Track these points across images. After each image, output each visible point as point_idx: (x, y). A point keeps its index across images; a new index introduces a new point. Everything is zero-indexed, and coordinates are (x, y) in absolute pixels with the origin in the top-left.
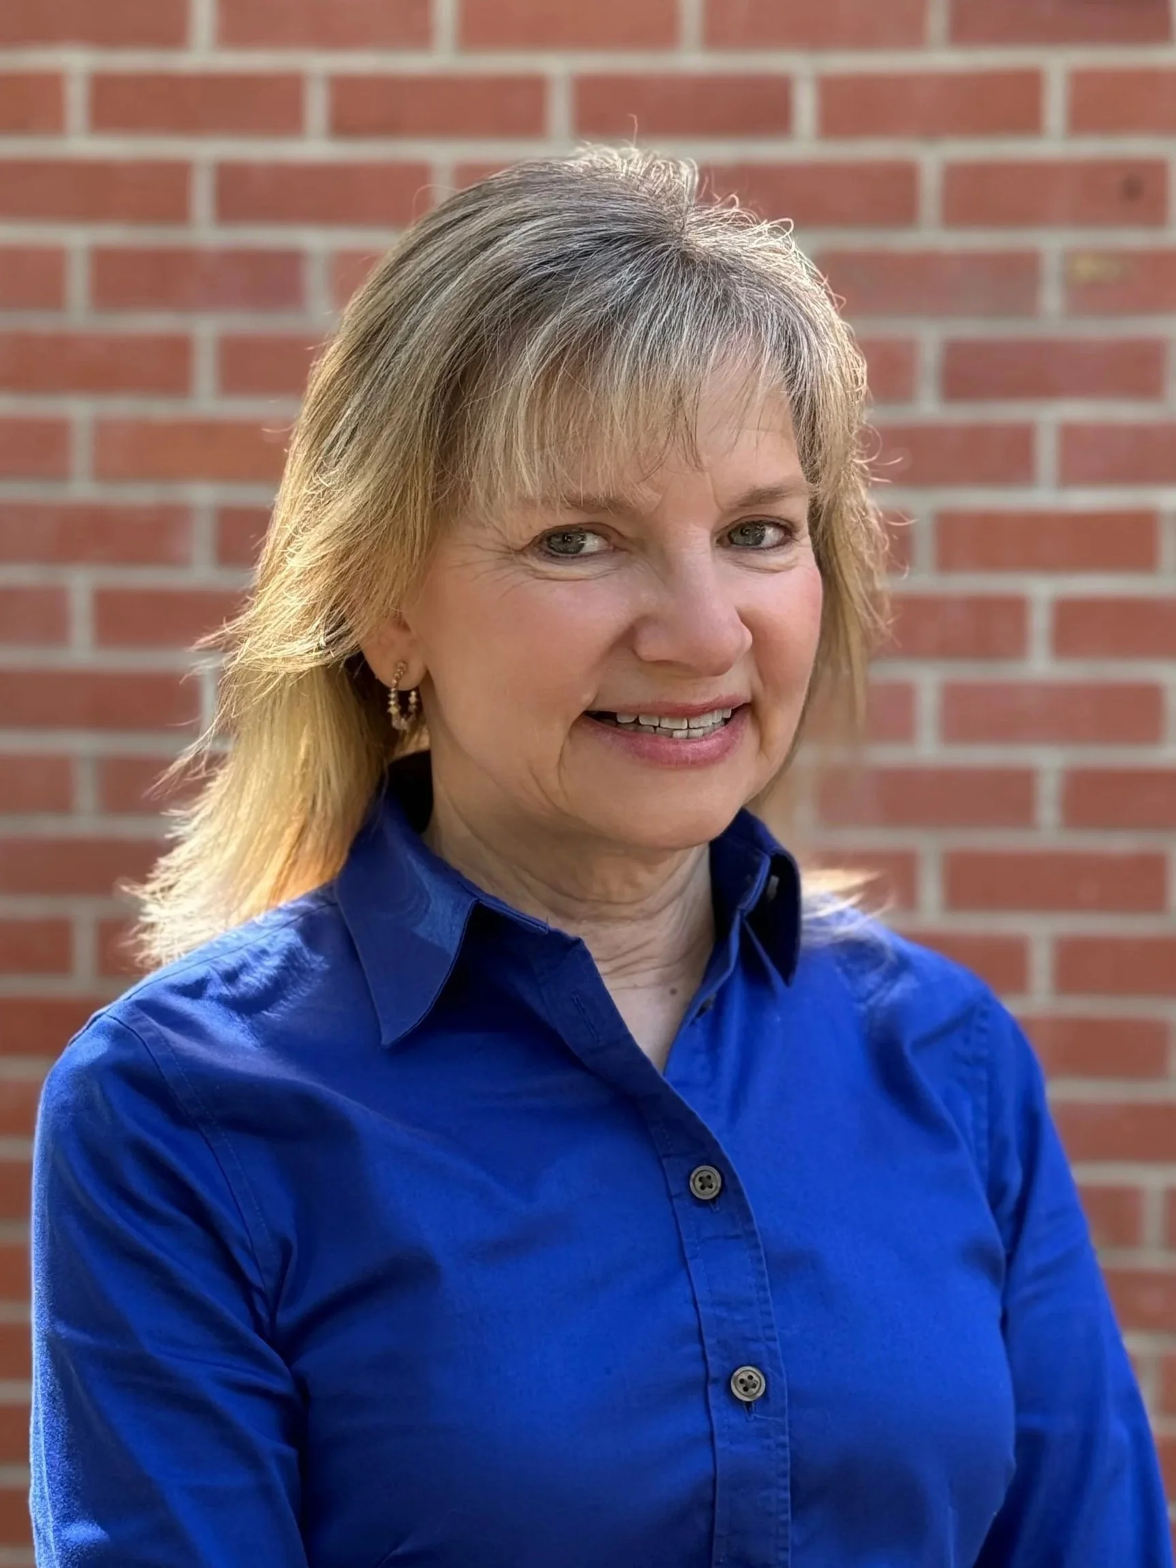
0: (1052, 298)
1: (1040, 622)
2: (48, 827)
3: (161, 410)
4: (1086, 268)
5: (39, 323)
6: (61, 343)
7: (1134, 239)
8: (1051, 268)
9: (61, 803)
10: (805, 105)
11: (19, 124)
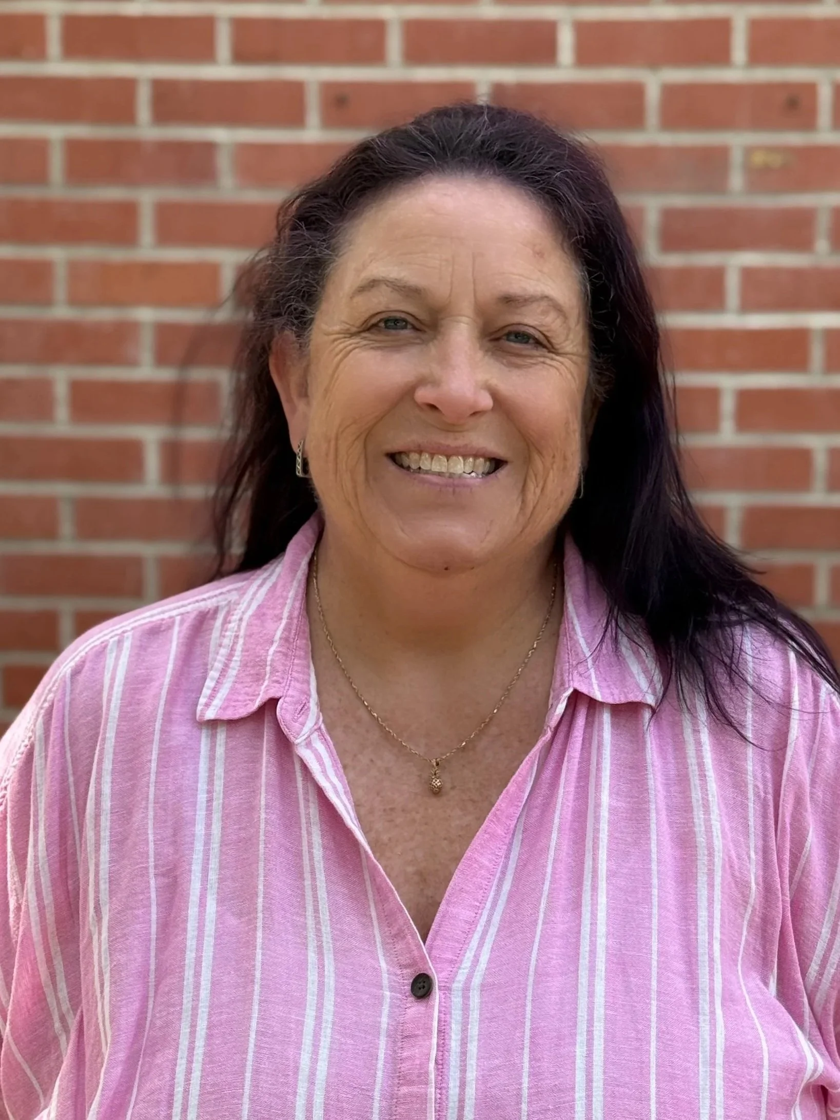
0: (736, 180)
1: (728, 405)
2: (40, 548)
3: (117, 255)
4: (759, 159)
5: (30, 193)
6: (44, 207)
7: (795, 139)
8: (737, 157)
9: (50, 532)
10: (566, 40)
11: (13, 53)
